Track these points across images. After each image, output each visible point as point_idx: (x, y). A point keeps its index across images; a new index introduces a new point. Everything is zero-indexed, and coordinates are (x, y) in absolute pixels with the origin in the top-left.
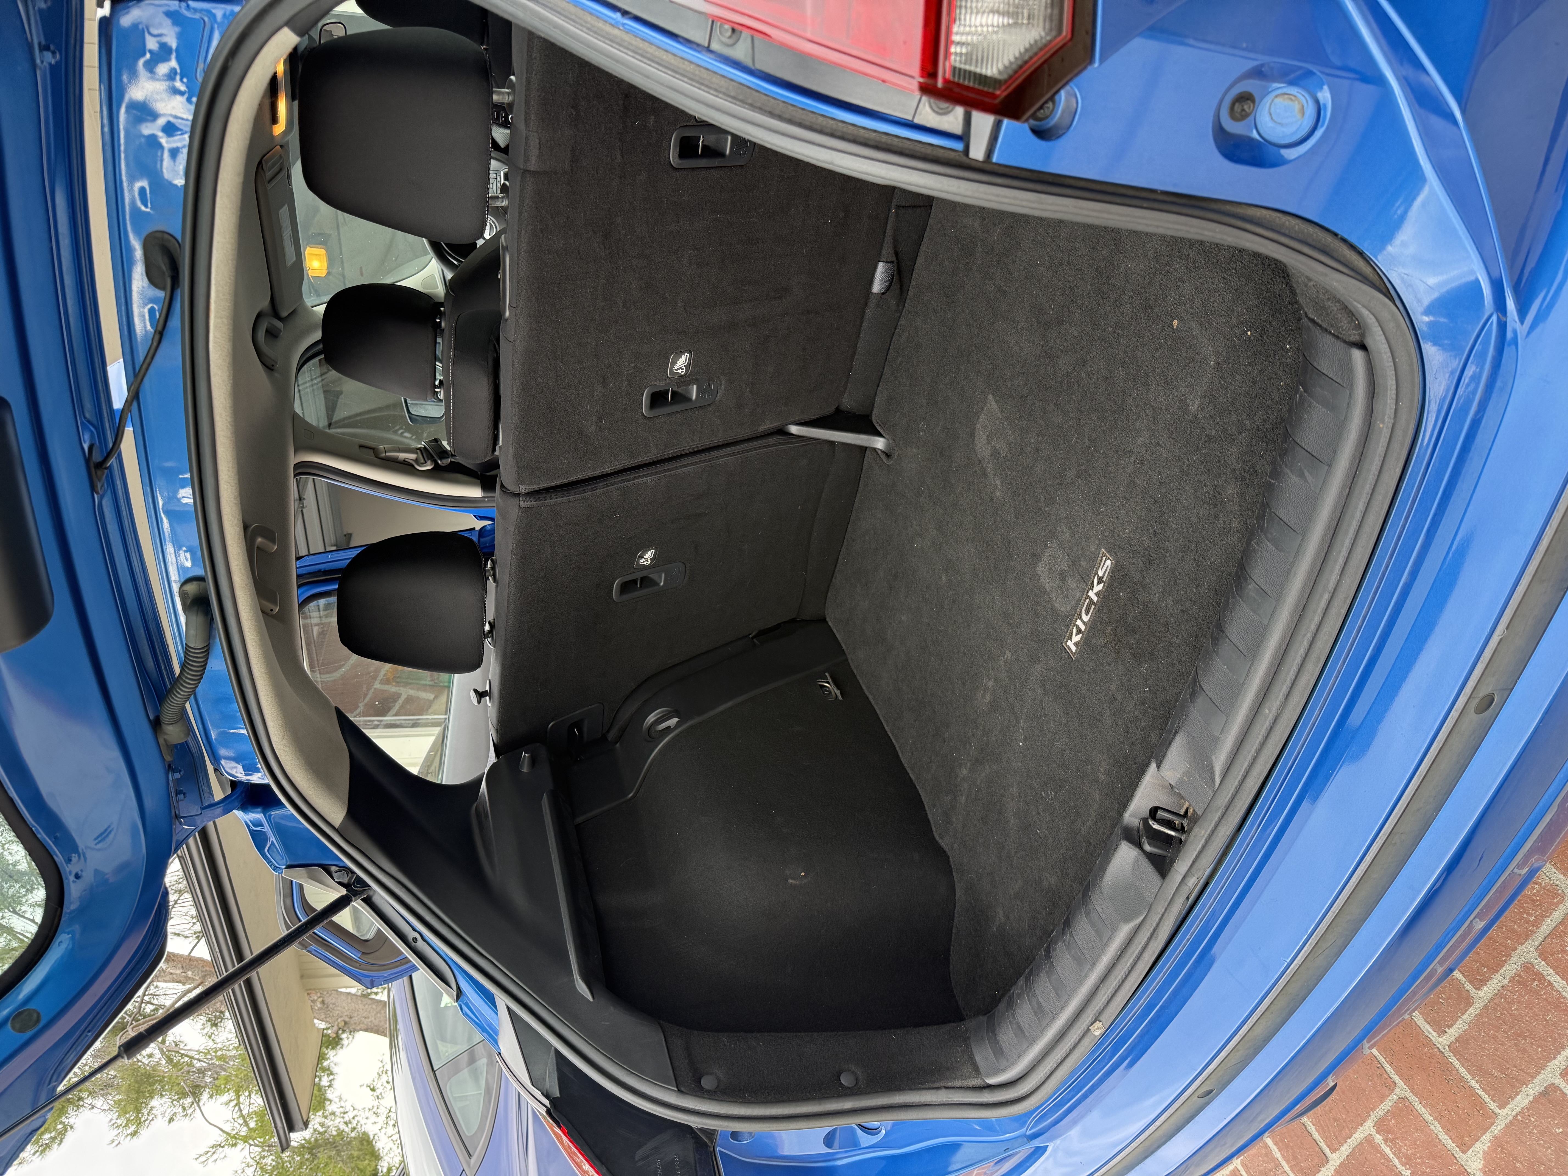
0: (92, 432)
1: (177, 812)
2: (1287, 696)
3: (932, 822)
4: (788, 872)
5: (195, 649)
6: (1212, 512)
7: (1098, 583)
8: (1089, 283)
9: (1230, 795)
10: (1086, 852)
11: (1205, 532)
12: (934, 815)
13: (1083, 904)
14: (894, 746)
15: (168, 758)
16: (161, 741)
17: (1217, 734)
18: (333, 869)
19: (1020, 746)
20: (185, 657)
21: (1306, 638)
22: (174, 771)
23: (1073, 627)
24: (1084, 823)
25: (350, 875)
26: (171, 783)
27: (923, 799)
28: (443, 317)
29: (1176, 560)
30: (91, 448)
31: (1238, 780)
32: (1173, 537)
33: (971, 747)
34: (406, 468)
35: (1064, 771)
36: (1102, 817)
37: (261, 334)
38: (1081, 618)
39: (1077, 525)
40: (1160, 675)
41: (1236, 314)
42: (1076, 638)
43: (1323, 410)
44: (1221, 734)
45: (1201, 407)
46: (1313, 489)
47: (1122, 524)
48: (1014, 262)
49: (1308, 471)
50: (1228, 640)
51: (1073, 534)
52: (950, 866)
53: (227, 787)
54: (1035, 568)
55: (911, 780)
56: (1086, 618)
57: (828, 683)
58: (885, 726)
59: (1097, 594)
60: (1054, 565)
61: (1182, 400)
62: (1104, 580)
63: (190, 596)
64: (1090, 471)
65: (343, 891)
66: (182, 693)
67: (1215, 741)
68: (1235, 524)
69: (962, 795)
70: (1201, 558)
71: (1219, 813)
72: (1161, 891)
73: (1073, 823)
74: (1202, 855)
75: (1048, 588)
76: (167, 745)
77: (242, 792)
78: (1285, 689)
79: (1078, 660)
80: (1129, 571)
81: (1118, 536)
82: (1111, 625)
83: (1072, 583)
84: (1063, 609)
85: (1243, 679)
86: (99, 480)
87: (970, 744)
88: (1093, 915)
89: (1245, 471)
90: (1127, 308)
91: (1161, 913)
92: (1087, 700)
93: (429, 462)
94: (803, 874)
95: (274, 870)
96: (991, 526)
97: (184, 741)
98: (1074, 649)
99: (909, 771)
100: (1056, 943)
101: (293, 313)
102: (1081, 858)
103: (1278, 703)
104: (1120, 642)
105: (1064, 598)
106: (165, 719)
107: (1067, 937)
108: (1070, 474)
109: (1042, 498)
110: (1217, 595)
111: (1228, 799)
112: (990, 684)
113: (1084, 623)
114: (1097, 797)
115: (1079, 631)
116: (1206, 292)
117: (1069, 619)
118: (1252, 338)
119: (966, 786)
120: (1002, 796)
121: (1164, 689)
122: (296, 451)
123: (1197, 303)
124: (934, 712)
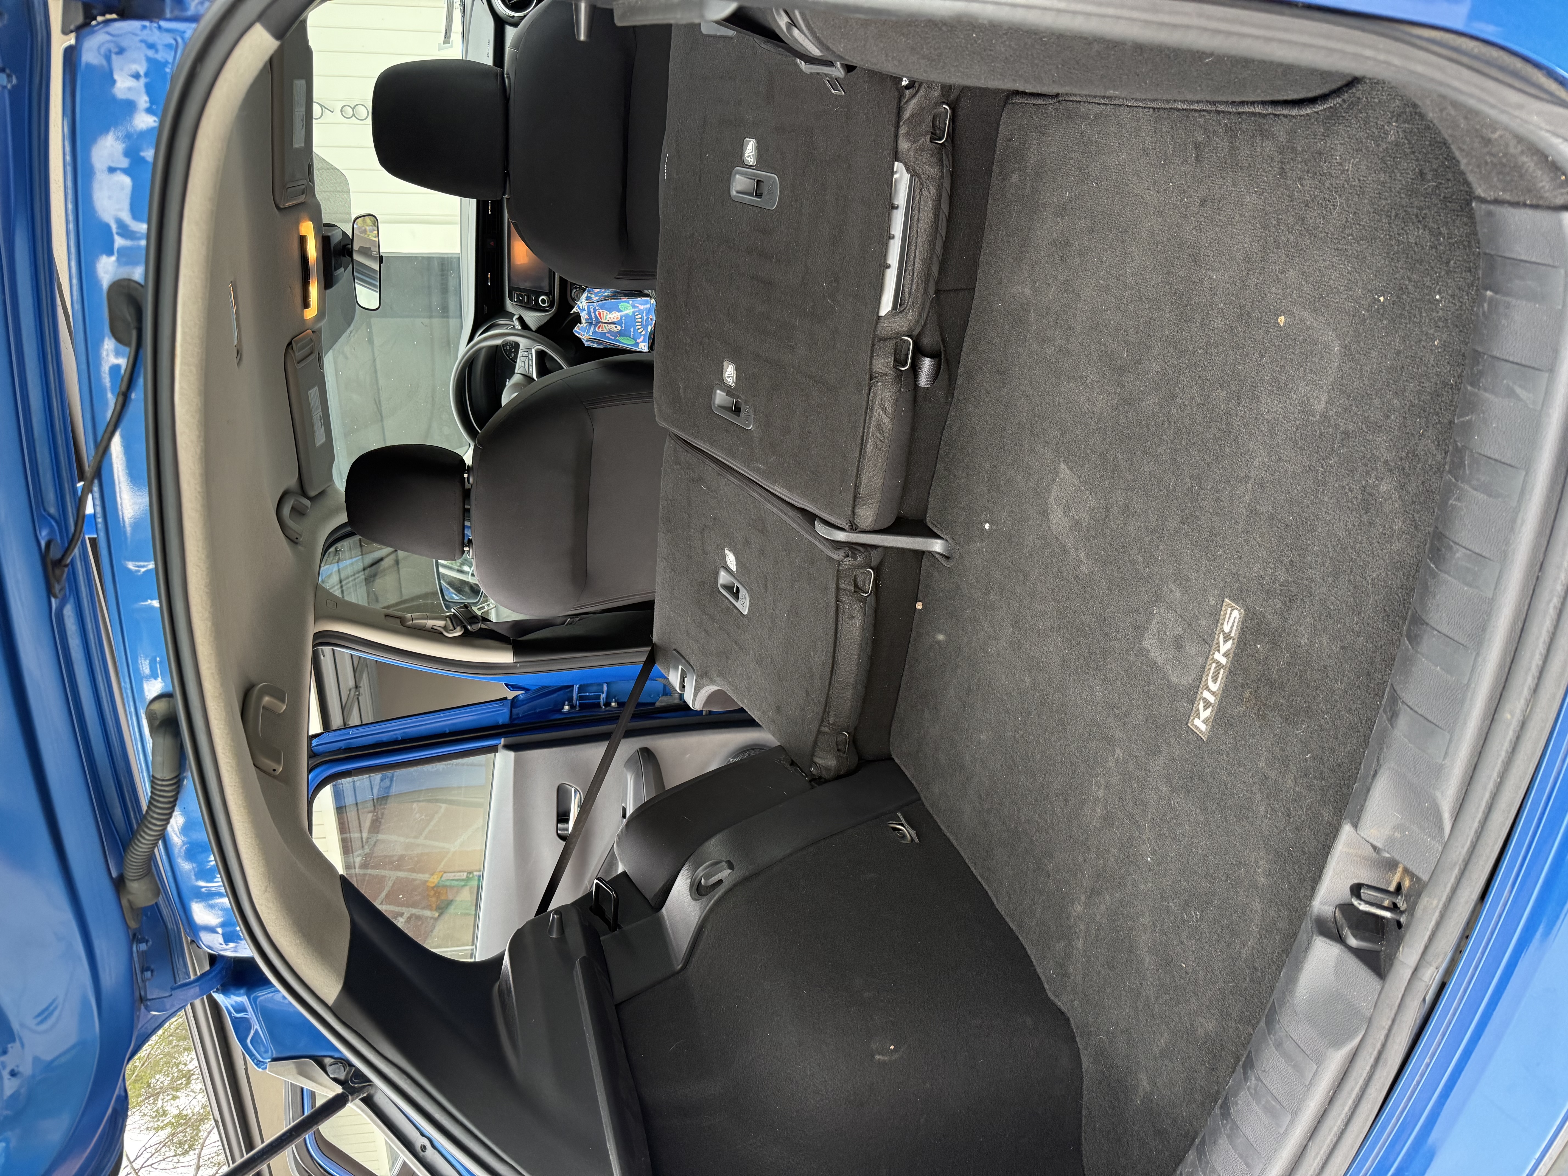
0: (51, 527)
1: (143, 993)
2: (1536, 690)
3: (1043, 978)
4: (873, 1046)
5: (163, 780)
6: (1365, 519)
7: (1225, 641)
8: (1167, 311)
9: (1468, 843)
10: (1252, 980)
11: (1358, 545)
12: (1045, 970)
13: (1269, 1034)
14: (987, 893)
15: (133, 925)
16: (124, 902)
17: (1440, 761)
18: (328, 1061)
19: (1147, 861)
20: (152, 792)
21: (1552, 605)
22: (140, 941)
23: (1200, 700)
24: (1244, 944)
25: (348, 1068)
26: (135, 955)
27: (1029, 952)
28: (471, 473)
29: (1324, 589)
30: (48, 544)
31: (1477, 820)
32: (1316, 561)
33: (1084, 876)
34: (435, 636)
35: (1210, 882)
36: (1267, 931)
37: (286, 511)
38: (1208, 689)
39: (1189, 580)
40: (1324, 734)
41: (1360, 284)
42: (1205, 714)
43: (1529, 305)
44: (1445, 758)
45: (1330, 402)
46: (1531, 406)
47: (1247, 564)
48: (1074, 315)
49: (1520, 386)
50: (1435, 632)
51: (1185, 591)
52: (1072, 1031)
53: (204, 961)
54: (1140, 642)
55: (1012, 930)
56: (1214, 687)
57: (902, 825)
58: (973, 869)
59: (1225, 655)
60: (1165, 632)
61: (1304, 402)
62: (1232, 635)
63: (159, 717)
64: (1197, 513)
65: (339, 1089)
66: (147, 837)
67: (1437, 772)
68: (1398, 525)
69: (1078, 938)
70: (1358, 577)
71: (1456, 871)
72: (1383, 995)
73: (1229, 946)
74: (1440, 934)
75: (1160, 661)
76: (131, 907)
77: (222, 969)
78: (1530, 681)
79: (1210, 739)
80: (1264, 616)
81: (1244, 578)
82: (1249, 688)
83: (1191, 649)
84: (1184, 682)
85: (1467, 678)
86: (59, 581)
87: (1081, 872)
88: (1288, 1045)
89: (1401, 459)
90: (1218, 323)
91: (1387, 1027)
92: (1229, 786)
93: (458, 628)
94: (892, 1047)
95: (257, 1065)
96: (1080, 607)
97: (153, 902)
98: (1203, 727)
99: (1008, 920)
100: (1236, 1095)
101: (322, 493)
102: (1246, 989)
103: (1522, 701)
104: (1265, 704)
105: (1183, 668)
106: (130, 873)
107: (1252, 1083)
108: (1173, 523)
109: (1140, 559)
110: (1388, 616)
111: (1466, 849)
112: (1101, 793)
113: (1213, 693)
114: (1257, 906)
115: (1207, 704)
116: (1317, 273)
117: (1191, 694)
118: (1386, 304)
119: (1082, 926)
120: (1131, 929)
121: (1332, 750)
122: (317, 619)
123: (1307, 288)
124: (1032, 841)
